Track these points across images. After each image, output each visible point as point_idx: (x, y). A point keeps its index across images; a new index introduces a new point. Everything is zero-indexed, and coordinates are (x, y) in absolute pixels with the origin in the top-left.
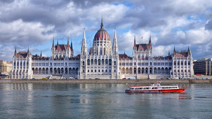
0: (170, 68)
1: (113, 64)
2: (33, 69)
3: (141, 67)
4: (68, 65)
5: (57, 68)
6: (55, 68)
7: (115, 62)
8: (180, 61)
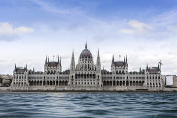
2: (29, 81)
3: (119, 81)
4: (58, 79)
5: (49, 80)
7: (98, 76)
8: (152, 75)
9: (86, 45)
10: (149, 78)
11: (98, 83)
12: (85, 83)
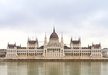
0: (90, 54)
1: (61, 51)
2: (18, 54)
3: (75, 53)
4: (37, 52)
5: (31, 53)
6: (30, 53)
7: (62, 50)
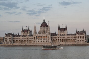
8: (79, 36)
9: (44, 19)
10: (78, 37)
11: (49, 41)
12: (42, 41)
